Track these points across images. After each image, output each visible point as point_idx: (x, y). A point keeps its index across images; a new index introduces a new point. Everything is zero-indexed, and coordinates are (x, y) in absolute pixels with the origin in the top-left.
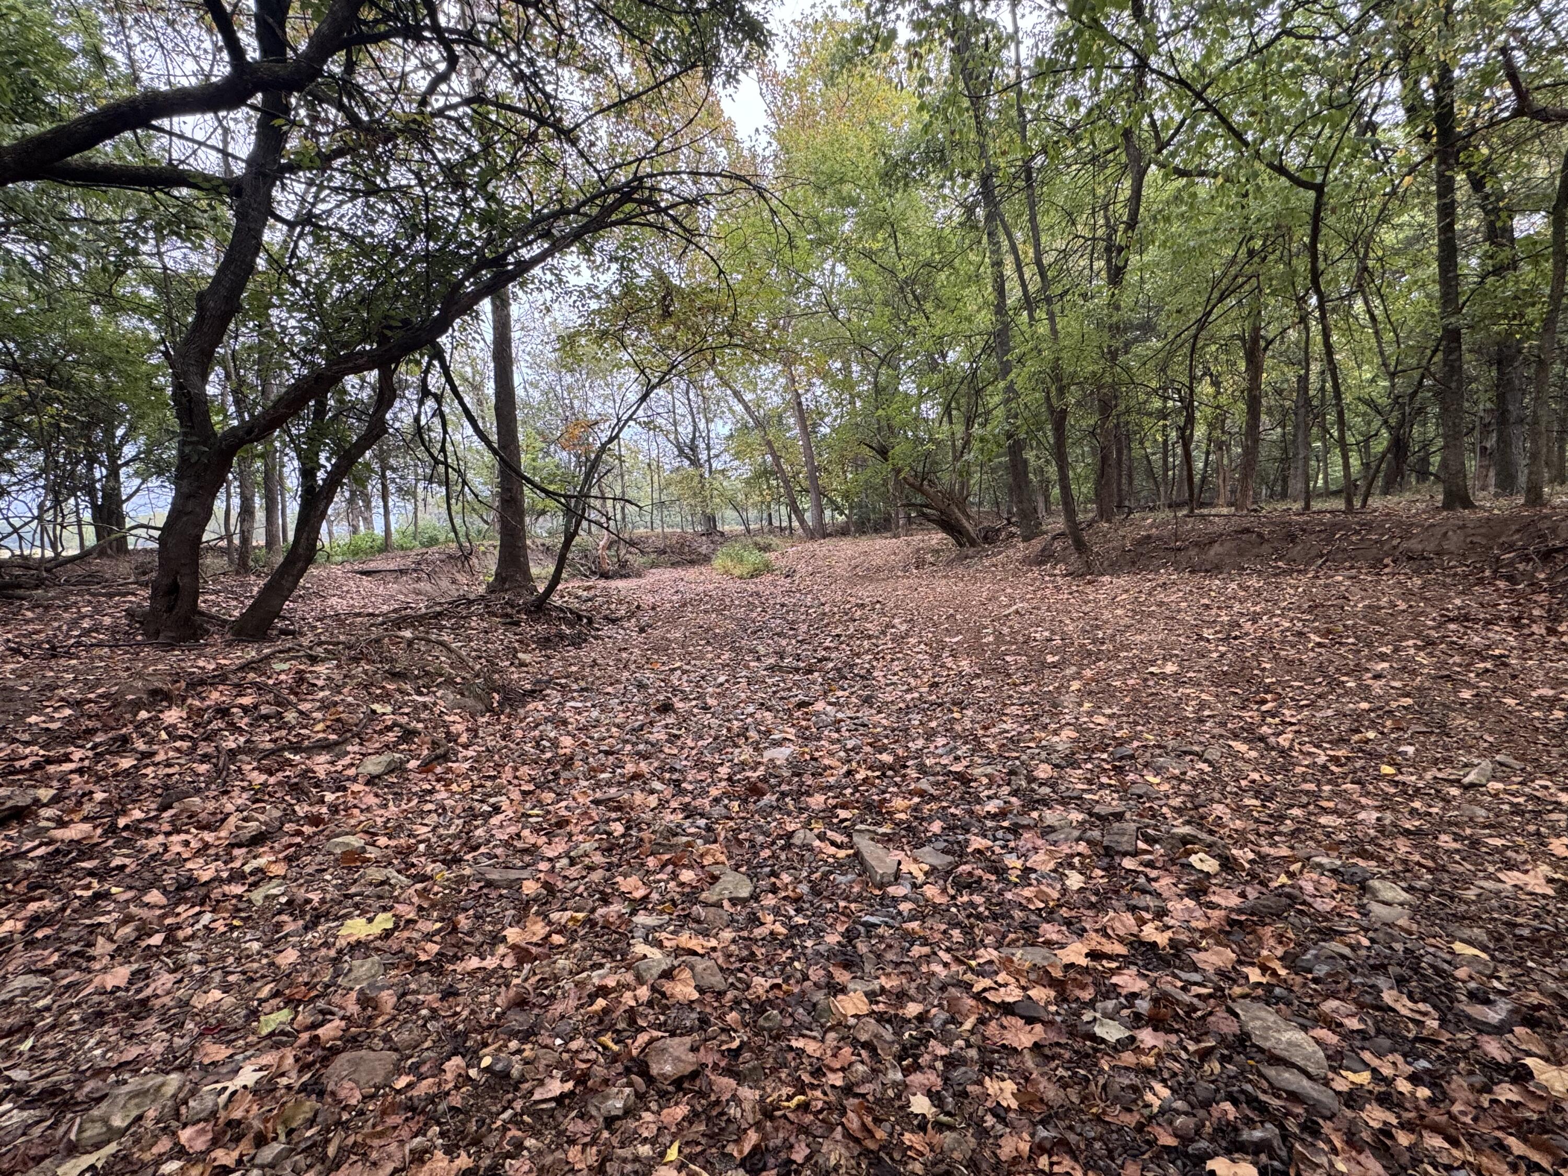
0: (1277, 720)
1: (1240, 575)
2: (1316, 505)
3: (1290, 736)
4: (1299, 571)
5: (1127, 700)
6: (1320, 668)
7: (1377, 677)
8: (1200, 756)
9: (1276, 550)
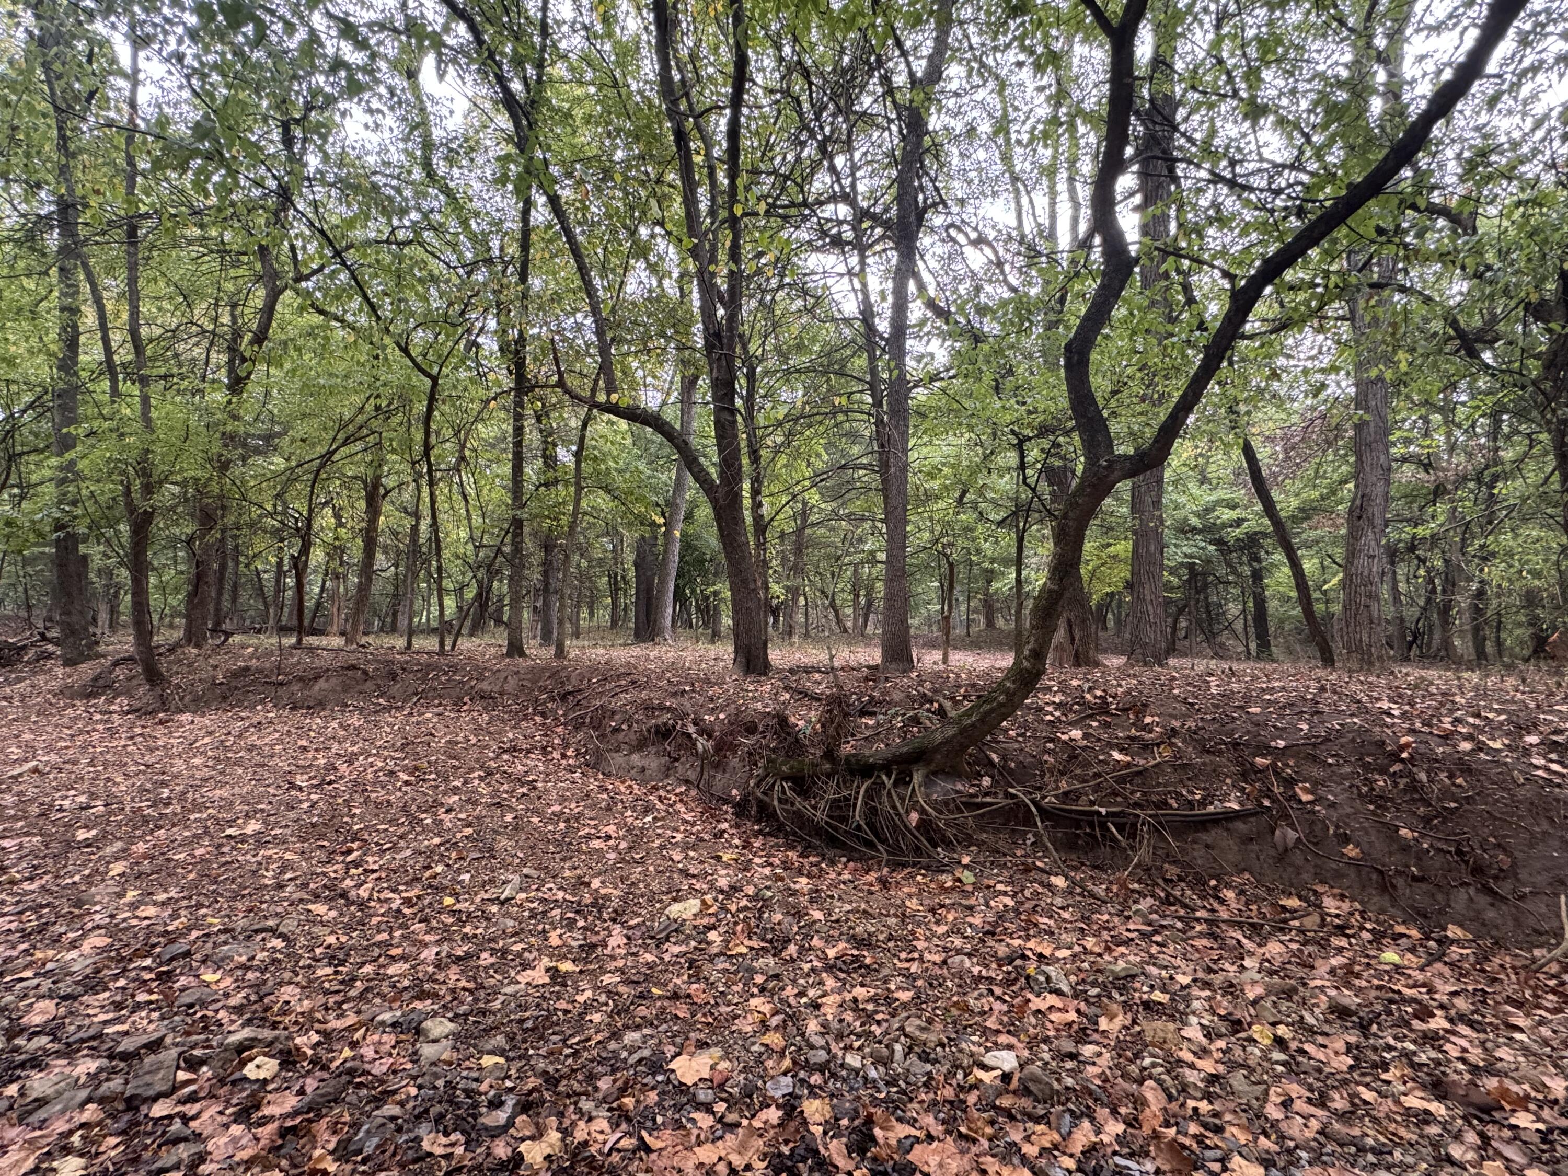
0: (360, 870)
1: (343, 712)
2: (418, 643)
3: (370, 885)
4: (397, 708)
5: (192, 876)
6: (405, 809)
7: (448, 811)
8: (273, 931)
9: (379, 686)
